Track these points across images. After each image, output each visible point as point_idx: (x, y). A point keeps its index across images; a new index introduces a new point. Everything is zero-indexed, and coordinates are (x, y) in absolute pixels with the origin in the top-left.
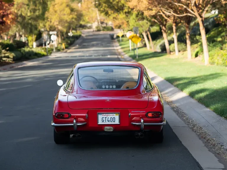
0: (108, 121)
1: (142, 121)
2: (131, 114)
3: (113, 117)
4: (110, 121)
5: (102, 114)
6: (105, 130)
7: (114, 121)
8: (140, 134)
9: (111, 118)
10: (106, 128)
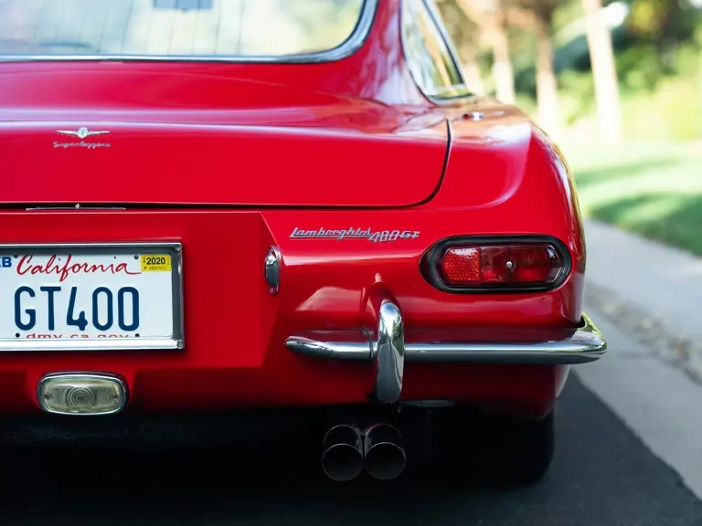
0: (70, 321)
1: (389, 320)
2: (290, 261)
3: (115, 283)
4: (89, 317)
5: (16, 252)
6: (50, 407)
7: (128, 321)
8: (365, 441)
9: (102, 297)
10: (59, 391)
